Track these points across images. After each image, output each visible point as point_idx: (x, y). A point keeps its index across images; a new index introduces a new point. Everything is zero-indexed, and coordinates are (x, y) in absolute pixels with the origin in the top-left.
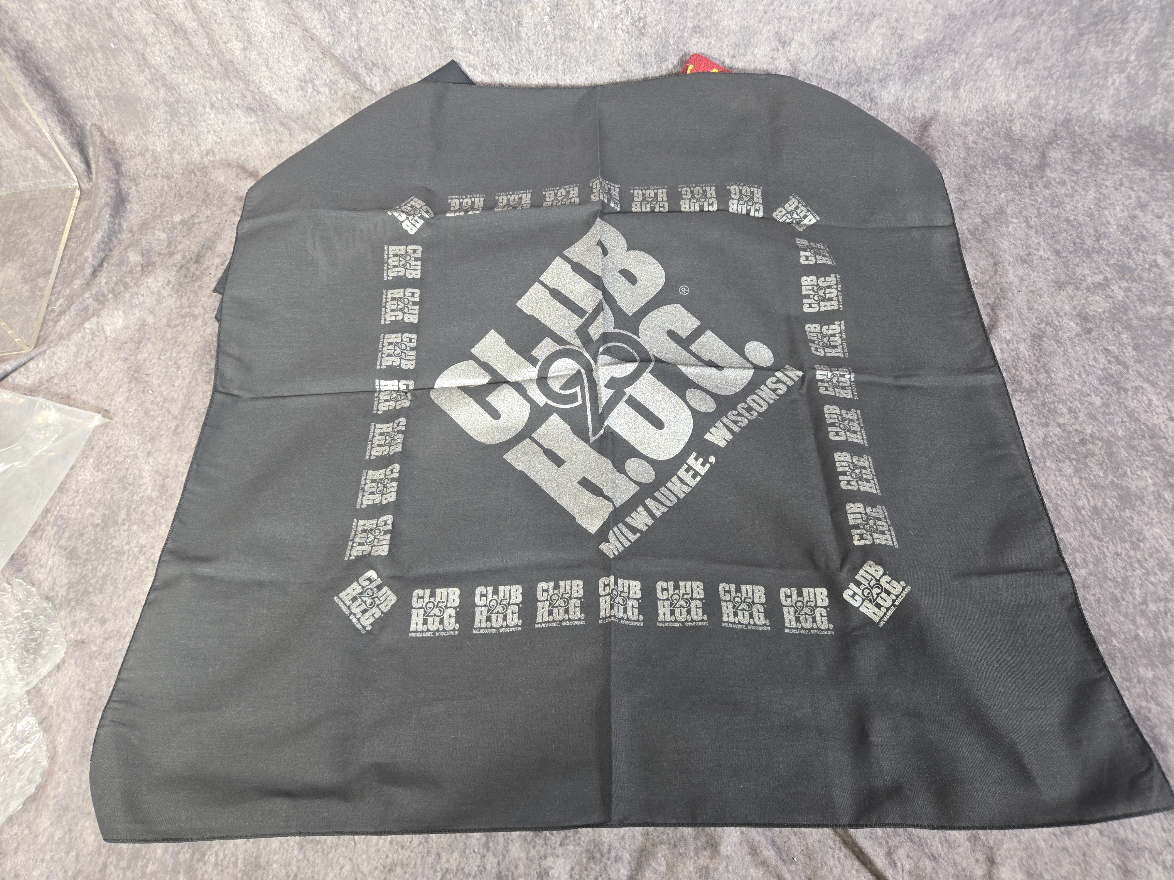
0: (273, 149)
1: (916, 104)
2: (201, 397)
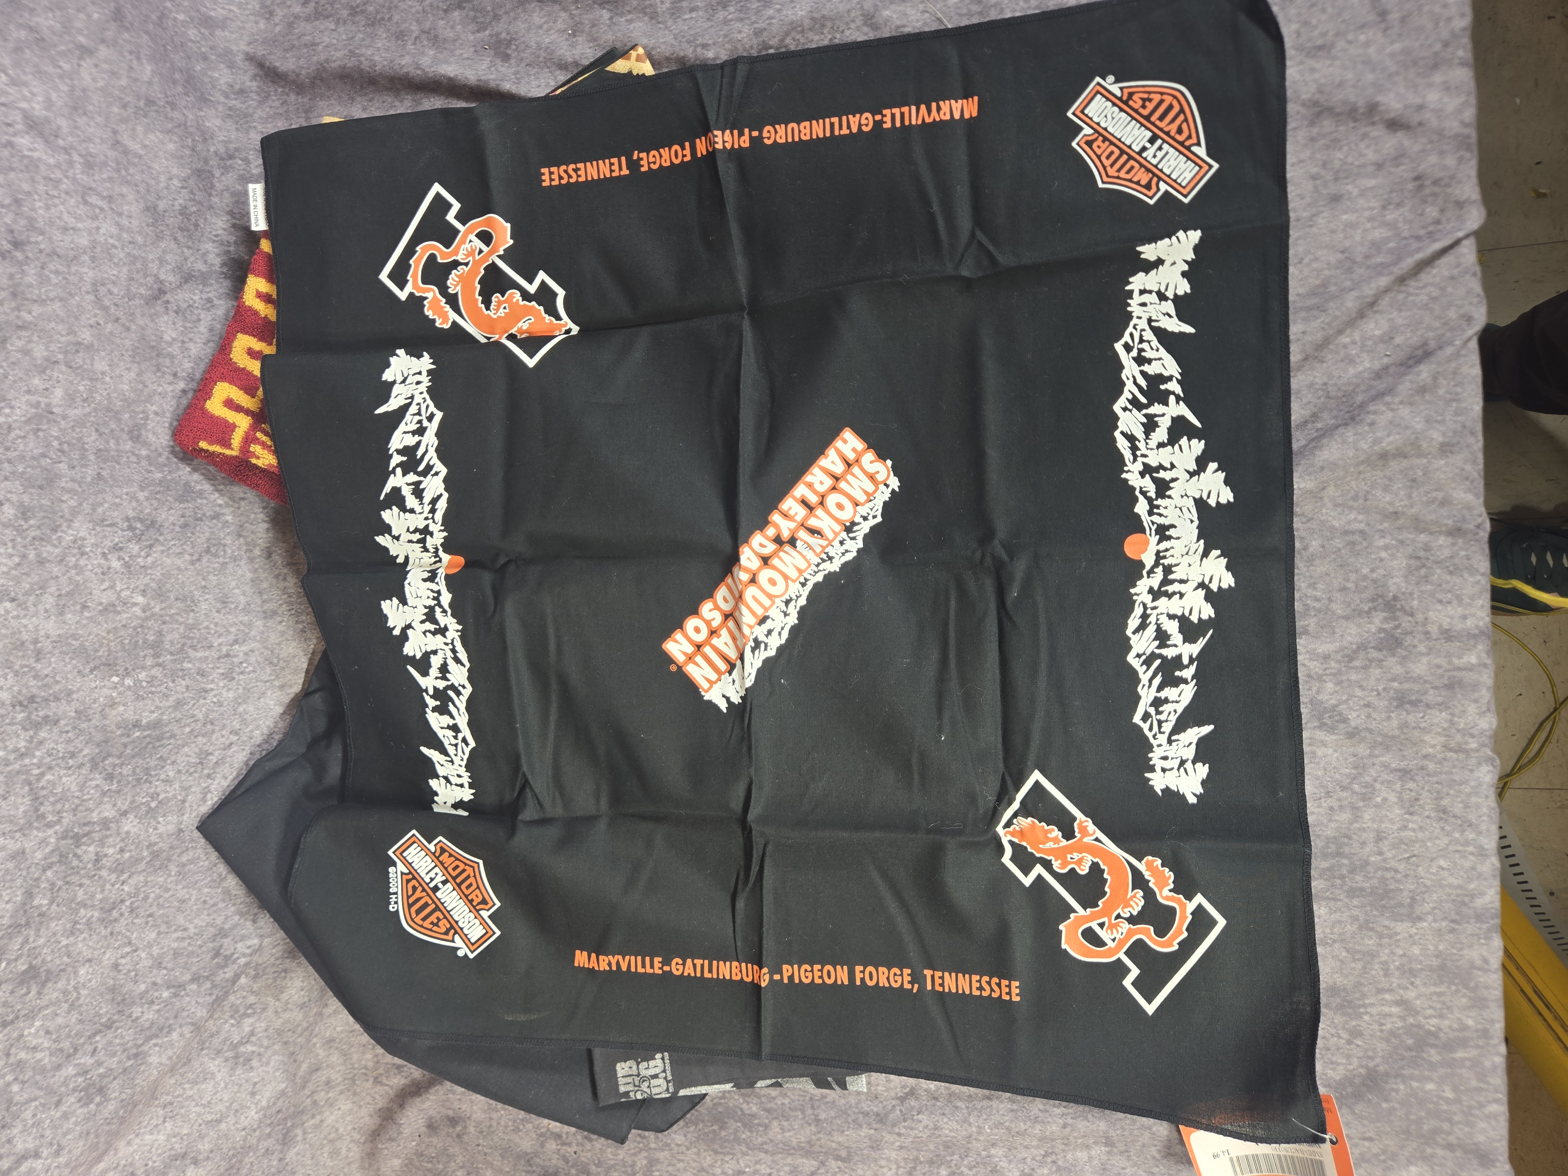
0: (342, 1092)
1: (237, 87)
2: (792, 1133)
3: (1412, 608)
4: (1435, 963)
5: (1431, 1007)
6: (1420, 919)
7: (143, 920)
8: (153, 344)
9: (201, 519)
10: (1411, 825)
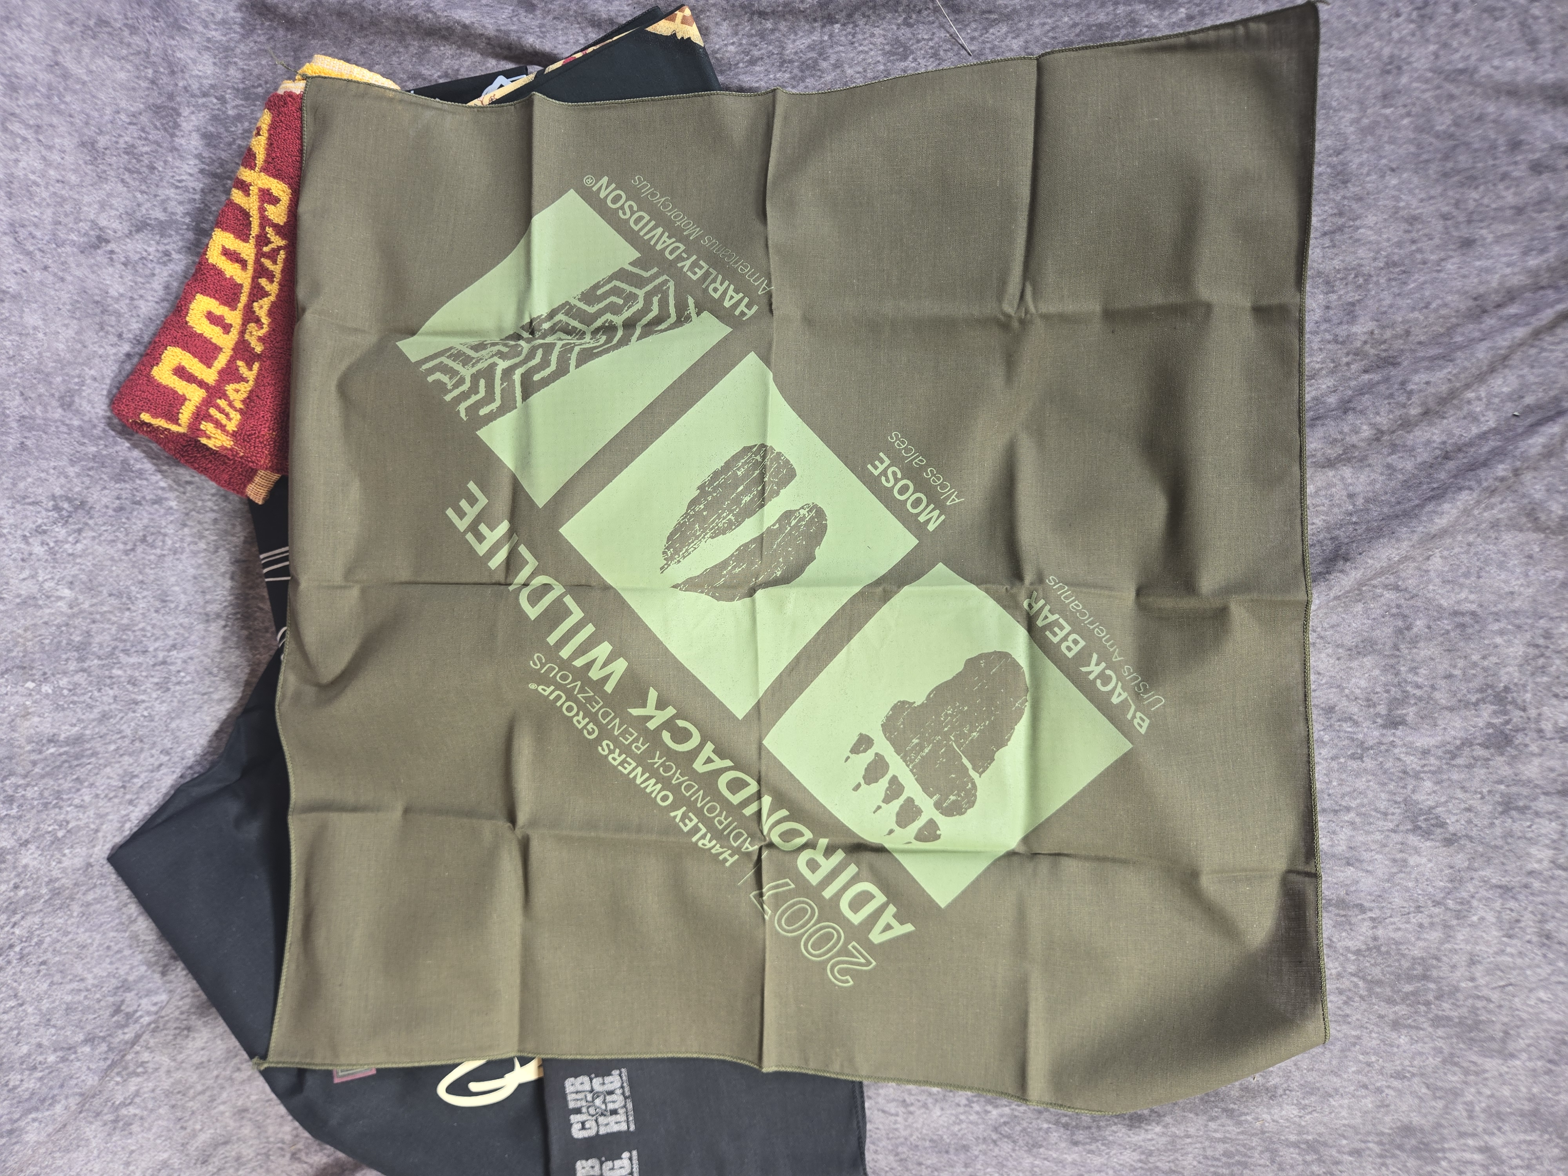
0: (253, 1170)
3: (1524, 701)
4: (1527, 1106)
5: (1518, 1156)
6: (1512, 1056)
7: (34, 969)
8: (97, 298)
9: (139, 503)
10: (1509, 950)
